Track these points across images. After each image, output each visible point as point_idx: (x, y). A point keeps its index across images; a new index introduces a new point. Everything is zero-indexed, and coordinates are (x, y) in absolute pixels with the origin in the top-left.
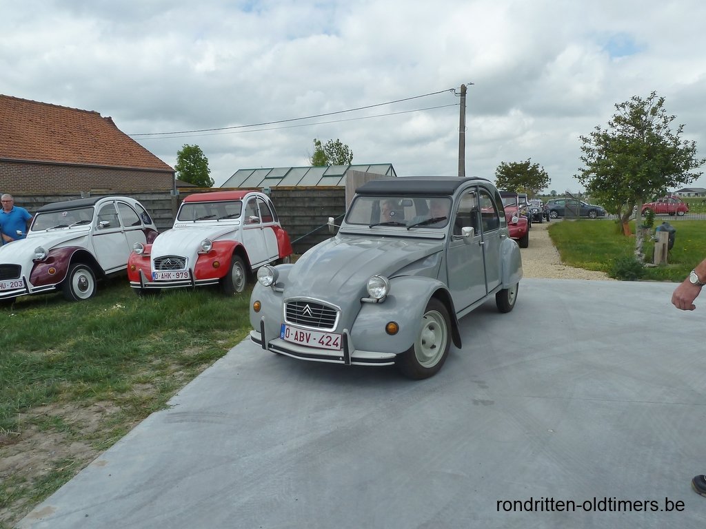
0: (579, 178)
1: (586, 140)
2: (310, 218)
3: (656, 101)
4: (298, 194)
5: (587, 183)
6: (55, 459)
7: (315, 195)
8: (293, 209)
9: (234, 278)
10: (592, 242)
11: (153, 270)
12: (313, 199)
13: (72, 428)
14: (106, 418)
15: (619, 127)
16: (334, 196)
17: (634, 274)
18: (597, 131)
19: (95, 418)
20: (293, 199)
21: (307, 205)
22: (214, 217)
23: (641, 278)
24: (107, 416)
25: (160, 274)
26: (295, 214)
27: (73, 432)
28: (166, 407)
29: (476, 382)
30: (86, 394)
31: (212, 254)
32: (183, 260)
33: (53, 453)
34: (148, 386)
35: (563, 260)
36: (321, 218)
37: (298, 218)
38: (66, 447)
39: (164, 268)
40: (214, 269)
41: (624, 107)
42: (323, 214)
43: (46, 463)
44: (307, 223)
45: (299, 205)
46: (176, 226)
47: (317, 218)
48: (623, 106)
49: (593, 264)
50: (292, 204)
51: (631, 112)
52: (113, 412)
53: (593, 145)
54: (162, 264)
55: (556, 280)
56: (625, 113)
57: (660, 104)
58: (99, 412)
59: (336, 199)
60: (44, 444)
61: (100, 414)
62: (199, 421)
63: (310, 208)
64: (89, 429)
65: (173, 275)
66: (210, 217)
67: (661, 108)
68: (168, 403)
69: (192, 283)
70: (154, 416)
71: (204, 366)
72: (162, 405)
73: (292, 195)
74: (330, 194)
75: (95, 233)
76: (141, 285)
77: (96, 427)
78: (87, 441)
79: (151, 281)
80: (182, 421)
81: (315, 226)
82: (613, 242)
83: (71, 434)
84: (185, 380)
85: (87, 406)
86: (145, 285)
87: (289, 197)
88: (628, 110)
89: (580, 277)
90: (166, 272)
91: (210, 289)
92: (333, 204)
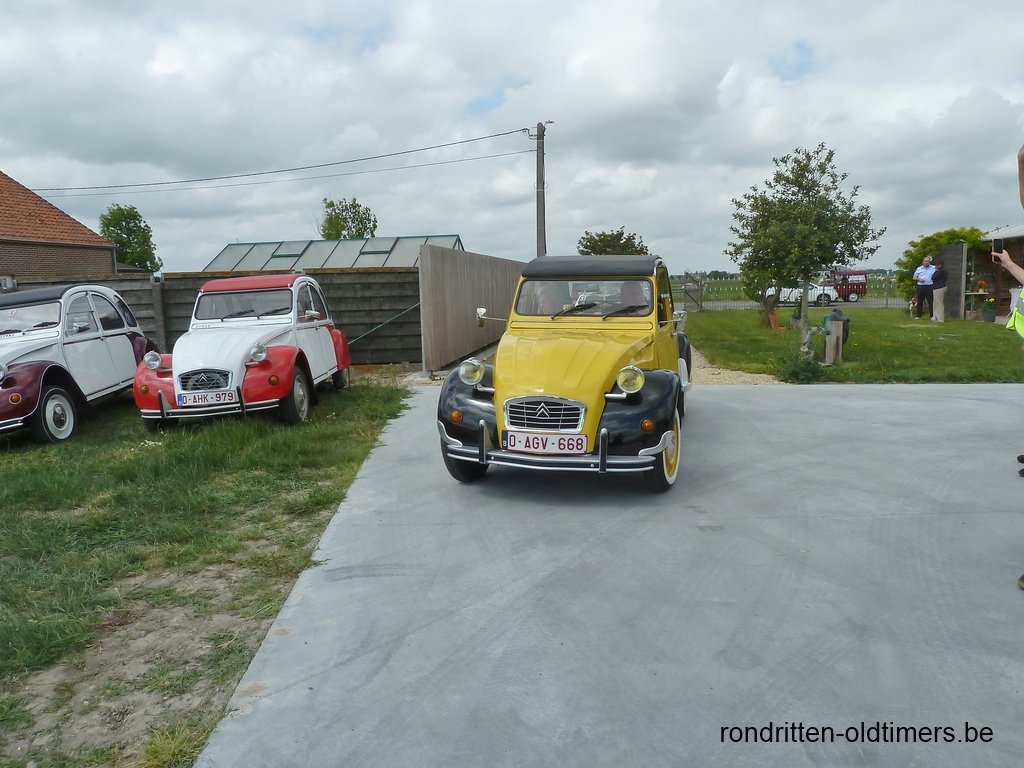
0: (731, 254)
1: (739, 205)
2: (363, 314)
3: (824, 154)
4: (346, 280)
5: (741, 259)
6: (204, 635)
7: (371, 280)
8: (340, 300)
9: (298, 399)
10: (735, 338)
11: (178, 390)
12: (368, 286)
13: (197, 599)
14: (236, 584)
15: (780, 188)
16: (399, 281)
17: (810, 375)
18: (752, 193)
19: (220, 585)
20: (339, 287)
21: (359, 294)
22: (252, 314)
23: (818, 380)
24: (236, 582)
25: (190, 398)
26: (343, 308)
27: (201, 604)
28: (316, 564)
29: (688, 507)
30: (185, 558)
31: (265, 365)
32: (225, 375)
33: (195, 629)
34: (263, 542)
35: (712, 362)
36: (381, 313)
37: (348, 314)
38: (206, 622)
39: (195, 388)
40: (269, 386)
41: (786, 162)
42: (383, 308)
43: (197, 640)
44: (361, 321)
45: (348, 295)
46: (194, 327)
47: (373, 313)
48: (784, 161)
49: (755, 365)
50: (339, 294)
51: (793, 168)
52: (241, 576)
53: (748, 213)
54: (191, 383)
55: (716, 387)
56: (786, 170)
57: (829, 159)
58: (221, 577)
59: (401, 285)
60: (175, 620)
61: (223, 580)
62: (374, 576)
63: (364, 299)
64: (222, 598)
65: (210, 397)
66: (245, 313)
67: (831, 164)
68: (314, 559)
69: (242, 407)
70: (306, 575)
71: (324, 513)
72: (308, 562)
73: (338, 280)
74: (392, 279)
75: (67, 340)
76: (162, 414)
77: (230, 595)
78: (231, 612)
79: (175, 406)
80: (351, 577)
81: (372, 325)
82: (762, 338)
83: (202, 607)
84: (313, 532)
85: (195, 572)
86: (168, 414)
87: (333, 284)
88: (791, 165)
89: (744, 382)
90: (200, 393)
91: (265, 415)
92: (396, 293)
